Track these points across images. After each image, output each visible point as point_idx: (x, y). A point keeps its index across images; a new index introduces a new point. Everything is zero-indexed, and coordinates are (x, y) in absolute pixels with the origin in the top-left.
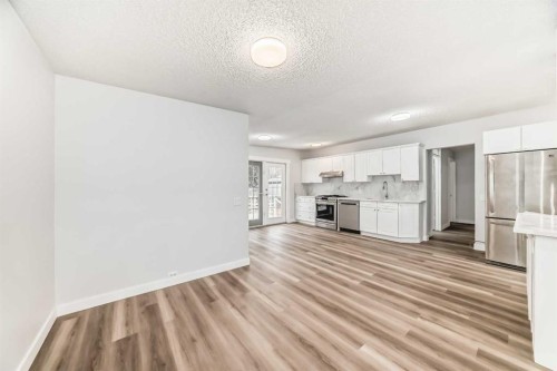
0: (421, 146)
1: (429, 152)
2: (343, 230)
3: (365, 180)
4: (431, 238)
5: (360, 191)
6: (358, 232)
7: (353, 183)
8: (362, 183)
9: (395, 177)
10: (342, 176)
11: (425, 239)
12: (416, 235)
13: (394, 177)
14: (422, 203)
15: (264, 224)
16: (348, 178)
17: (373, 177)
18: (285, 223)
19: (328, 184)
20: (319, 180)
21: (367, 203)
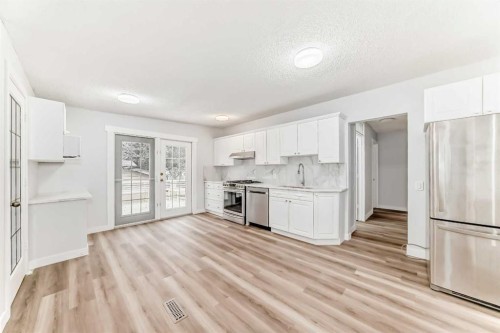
0: (342, 117)
1: (352, 125)
2: (252, 224)
3: (278, 162)
4: (354, 235)
5: (275, 176)
6: (269, 229)
7: (266, 166)
8: (277, 165)
9: (312, 158)
10: (254, 157)
11: (347, 237)
12: (336, 235)
13: (310, 156)
14: (344, 191)
15: (157, 217)
16: (260, 160)
17: (289, 158)
18: (191, 214)
19: (242, 167)
20: (230, 162)
21: (277, 192)
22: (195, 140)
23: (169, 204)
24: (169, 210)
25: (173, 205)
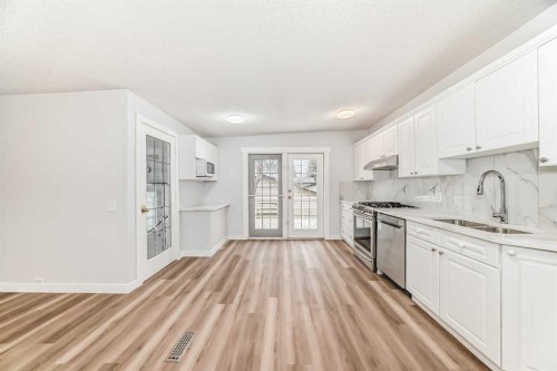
10: (396, 166)
15: (284, 236)
18: (322, 240)
19: (390, 181)
20: (369, 175)
21: (419, 230)
22: (327, 150)
23: (297, 224)
24: (297, 230)
25: (303, 224)
